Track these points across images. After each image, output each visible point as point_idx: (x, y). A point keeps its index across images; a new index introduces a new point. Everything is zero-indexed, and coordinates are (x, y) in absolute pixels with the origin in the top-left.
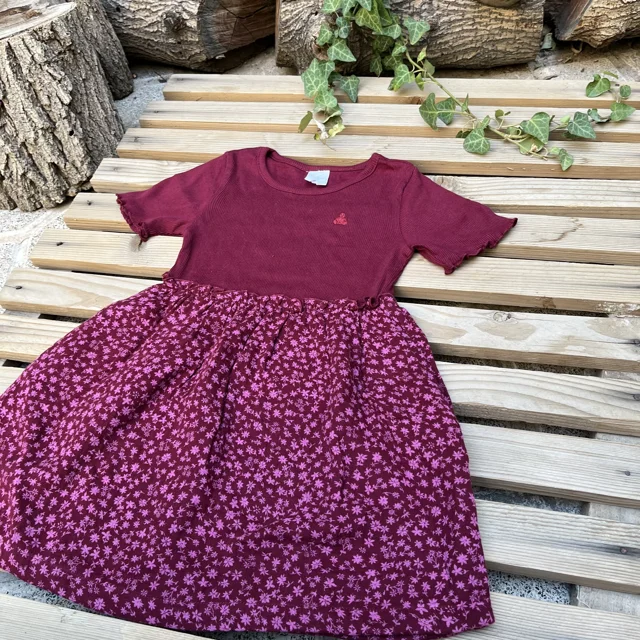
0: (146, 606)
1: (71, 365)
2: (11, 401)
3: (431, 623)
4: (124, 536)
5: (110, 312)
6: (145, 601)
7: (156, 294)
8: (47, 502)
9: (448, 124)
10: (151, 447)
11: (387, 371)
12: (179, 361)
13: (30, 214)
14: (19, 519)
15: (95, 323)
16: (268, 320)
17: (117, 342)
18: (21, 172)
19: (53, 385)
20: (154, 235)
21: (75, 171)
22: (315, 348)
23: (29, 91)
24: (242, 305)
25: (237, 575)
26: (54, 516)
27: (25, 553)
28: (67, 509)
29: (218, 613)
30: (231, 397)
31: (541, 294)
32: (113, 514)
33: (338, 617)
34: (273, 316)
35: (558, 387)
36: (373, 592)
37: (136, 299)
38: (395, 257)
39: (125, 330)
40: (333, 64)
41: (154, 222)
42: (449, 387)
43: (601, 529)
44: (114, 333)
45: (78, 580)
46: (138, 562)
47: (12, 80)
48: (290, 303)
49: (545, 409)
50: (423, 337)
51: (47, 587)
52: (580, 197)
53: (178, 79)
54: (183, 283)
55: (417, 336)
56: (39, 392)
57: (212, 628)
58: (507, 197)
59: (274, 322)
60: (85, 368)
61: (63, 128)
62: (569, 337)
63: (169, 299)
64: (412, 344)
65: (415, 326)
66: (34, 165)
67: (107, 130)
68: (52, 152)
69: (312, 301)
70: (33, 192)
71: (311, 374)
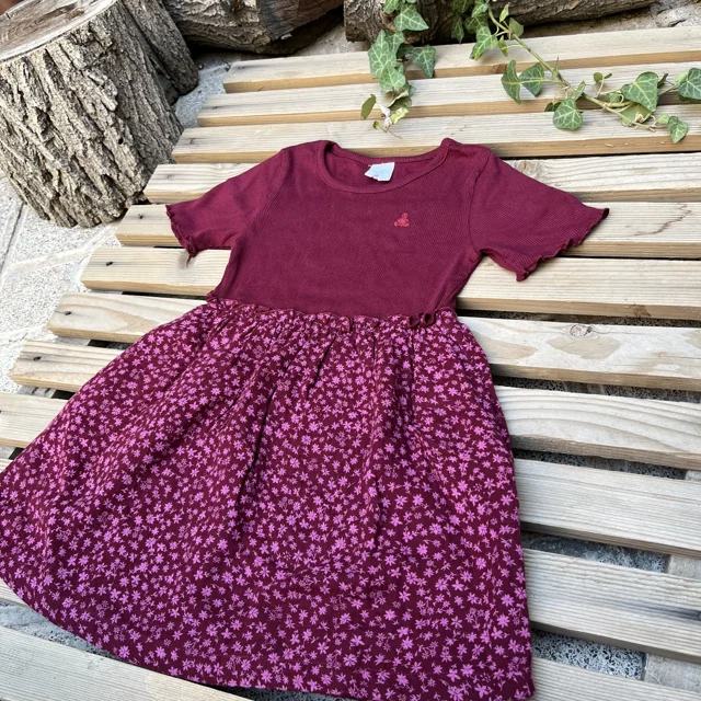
0: (168, 656)
1: (111, 396)
2: (52, 436)
3: (463, 692)
4: (153, 580)
5: (151, 338)
6: (168, 650)
7: (199, 316)
8: (81, 543)
9: (537, 96)
10: (185, 485)
11: (438, 399)
12: (216, 391)
13: (90, 230)
14: (52, 560)
15: (136, 350)
16: (313, 342)
17: (158, 371)
18: (74, 187)
19: (92, 418)
20: (203, 250)
21: (129, 182)
22: (361, 374)
23: (72, 100)
24: (287, 326)
25: (261, 628)
26: (87, 557)
27: (56, 596)
28: (100, 550)
29: (239, 668)
30: (268, 430)
31: (632, 300)
32: (144, 557)
33: (363, 680)
34: (318, 338)
35: (641, 415)
36: (404, 652)
37: (178, 322)
38: (460, 263)
39: (166, 357)
40: (402, 34)
41: (202, 235)
42: (508, 416)
43: (677, 590)
44: (155, 361)
45: (105, 626)
46: (163, 610)
47: (54, 91)
48: (339, 322)
49: (622, 443)
50: (483, 358)
51: (76, 632)
53: (239, 68)
54: (227, 303)
55: (476, 358)
56: (79, 426)
57: (233, 683)
58: (601, 181)
59: (320, 345)
60: (125, 399)
61: (112, 137)
62: (659, 354)
63: (213, 321)
64: (469, 367)
65: (476, 345)
66: (87, 178)
67: (160, 134)
68: (103, 163)
69: (361, 320)
70: (90, 207)
71: (355, 404)
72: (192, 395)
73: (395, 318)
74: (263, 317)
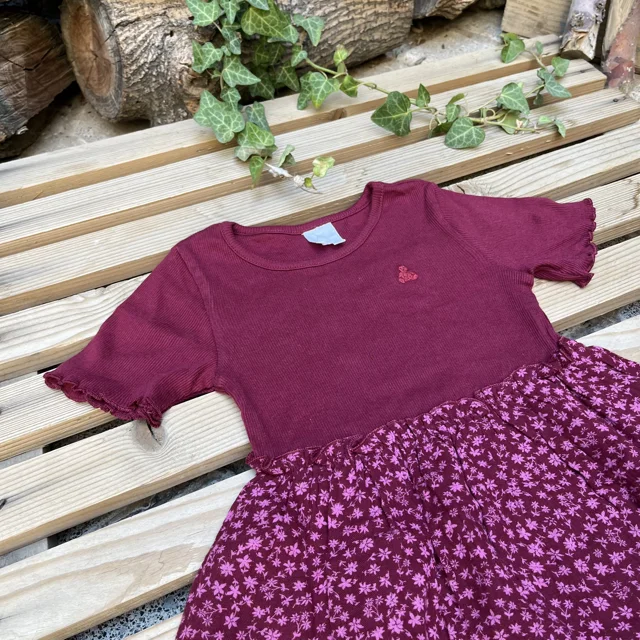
17: (279, 611)
39: (272, 582)
40: (236, 91)
44: (259, 599)
48: (465, 408)
52: (605, 158)
54: (292, 457)
69: (488, 392)
71: (580, 489)
72: (399, 607)
73: (522, 373)
74: (365, 449)
